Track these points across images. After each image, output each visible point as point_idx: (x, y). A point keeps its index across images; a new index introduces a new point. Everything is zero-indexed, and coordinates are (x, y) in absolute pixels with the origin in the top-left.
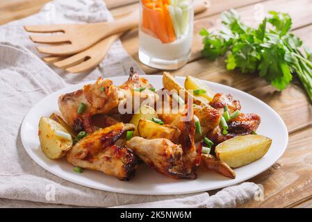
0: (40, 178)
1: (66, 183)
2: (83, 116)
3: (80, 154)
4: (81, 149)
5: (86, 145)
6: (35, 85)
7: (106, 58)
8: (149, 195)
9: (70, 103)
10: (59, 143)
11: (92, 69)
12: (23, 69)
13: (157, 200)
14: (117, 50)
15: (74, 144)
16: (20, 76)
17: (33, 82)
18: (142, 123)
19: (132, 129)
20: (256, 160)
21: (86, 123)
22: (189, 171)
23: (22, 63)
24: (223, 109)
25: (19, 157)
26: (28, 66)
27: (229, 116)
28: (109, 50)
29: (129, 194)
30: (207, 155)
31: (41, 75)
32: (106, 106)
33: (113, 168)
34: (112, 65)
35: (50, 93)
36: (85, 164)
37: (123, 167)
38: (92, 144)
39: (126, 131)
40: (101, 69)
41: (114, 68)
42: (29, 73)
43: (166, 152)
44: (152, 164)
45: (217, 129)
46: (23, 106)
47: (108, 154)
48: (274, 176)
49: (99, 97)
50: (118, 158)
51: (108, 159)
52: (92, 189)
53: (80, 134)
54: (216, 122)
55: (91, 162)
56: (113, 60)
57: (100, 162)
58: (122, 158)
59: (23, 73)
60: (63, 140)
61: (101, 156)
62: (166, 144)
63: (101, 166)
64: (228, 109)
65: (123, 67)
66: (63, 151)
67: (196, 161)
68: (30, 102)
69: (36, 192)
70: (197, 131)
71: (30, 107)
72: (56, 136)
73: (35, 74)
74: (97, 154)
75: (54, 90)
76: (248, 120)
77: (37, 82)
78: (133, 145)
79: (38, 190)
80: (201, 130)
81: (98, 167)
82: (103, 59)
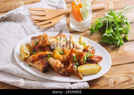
0: (15, 66)
1: (23, 69)
2: (36, 46)
3: (30, 60)
4: (31, 58)
5: (33, 57)
6: (26, 31)
7: (58, 23)
8: (49, 80)
9: (33, 40)
10: (25, 55)
11: (51, 27)
12: (23, 25)
13: (51, 82)
14: (63, 20)
15: (30, 56)
16: (22, 27)
17: (25, 30)
18: (55, 53)
19: (50, 55)
20: (94, 74)
21: (37, 49)
22: (67, 74)
23: (24, 22)
24: (87, 52)
25: (12, 57)
26: (25, 24)
27: (88, 55)
28: (60, 20)
29: (43, 78)
30: (74, 69)
31: (29, 28)
32: (44, 44)
33: (39, 67)
34: (58, 27)
35: (31, 35)
36: (31, 64)
37: (42, 68)
38: (35, 57)
39: (48, 55)
40: (54, 28)
41: (59, 28)
42: (25, 26)
43: (57, 66)
44: (53, 69)
45: (82, 60)
46: (19, 38)
47: (39, 62)
48: (101, 81)
49: (42, 41)
50: (42, 64)
51: (39, 64)
52: (31, 74)
53: (34, 53)
54: (82, 57)
55: (33, 64)
56: (60, 25)
57: (36, 64)
58: (43, 65)
59: (23, 26)
60: (26, 54)
61: (37, 62)
62: (57, 63)
63: (36, 66)
64: (89, 53)
65: (62, 28)
66: (25, 58)
67: (70, 71)
68: (22, 37)
69: (12, 71)
70: (73, 59)
71: (22, 39)
72: (24, 52)
73: (27, 27)
74: (36, 61)
75: (32, 34)
76: (96, 58)
77: (27, 30)
78: (48, 60)
79: (13, 70)
80: (75, 59)
81: (35, 66)
82: (57, 23)
